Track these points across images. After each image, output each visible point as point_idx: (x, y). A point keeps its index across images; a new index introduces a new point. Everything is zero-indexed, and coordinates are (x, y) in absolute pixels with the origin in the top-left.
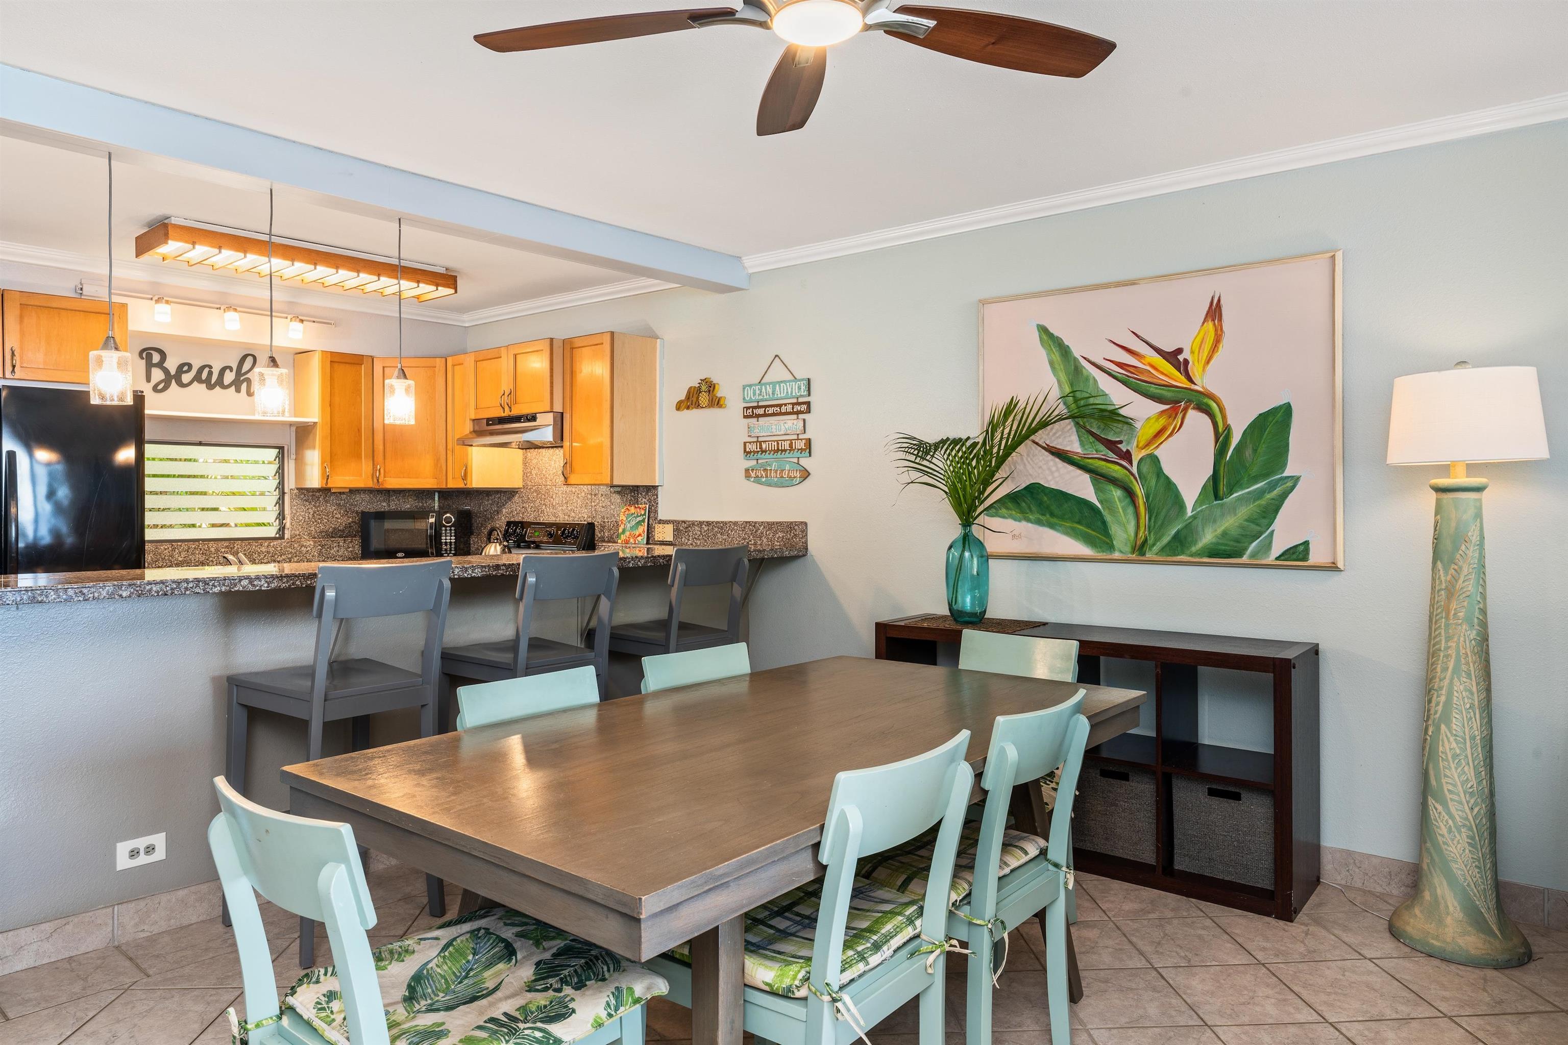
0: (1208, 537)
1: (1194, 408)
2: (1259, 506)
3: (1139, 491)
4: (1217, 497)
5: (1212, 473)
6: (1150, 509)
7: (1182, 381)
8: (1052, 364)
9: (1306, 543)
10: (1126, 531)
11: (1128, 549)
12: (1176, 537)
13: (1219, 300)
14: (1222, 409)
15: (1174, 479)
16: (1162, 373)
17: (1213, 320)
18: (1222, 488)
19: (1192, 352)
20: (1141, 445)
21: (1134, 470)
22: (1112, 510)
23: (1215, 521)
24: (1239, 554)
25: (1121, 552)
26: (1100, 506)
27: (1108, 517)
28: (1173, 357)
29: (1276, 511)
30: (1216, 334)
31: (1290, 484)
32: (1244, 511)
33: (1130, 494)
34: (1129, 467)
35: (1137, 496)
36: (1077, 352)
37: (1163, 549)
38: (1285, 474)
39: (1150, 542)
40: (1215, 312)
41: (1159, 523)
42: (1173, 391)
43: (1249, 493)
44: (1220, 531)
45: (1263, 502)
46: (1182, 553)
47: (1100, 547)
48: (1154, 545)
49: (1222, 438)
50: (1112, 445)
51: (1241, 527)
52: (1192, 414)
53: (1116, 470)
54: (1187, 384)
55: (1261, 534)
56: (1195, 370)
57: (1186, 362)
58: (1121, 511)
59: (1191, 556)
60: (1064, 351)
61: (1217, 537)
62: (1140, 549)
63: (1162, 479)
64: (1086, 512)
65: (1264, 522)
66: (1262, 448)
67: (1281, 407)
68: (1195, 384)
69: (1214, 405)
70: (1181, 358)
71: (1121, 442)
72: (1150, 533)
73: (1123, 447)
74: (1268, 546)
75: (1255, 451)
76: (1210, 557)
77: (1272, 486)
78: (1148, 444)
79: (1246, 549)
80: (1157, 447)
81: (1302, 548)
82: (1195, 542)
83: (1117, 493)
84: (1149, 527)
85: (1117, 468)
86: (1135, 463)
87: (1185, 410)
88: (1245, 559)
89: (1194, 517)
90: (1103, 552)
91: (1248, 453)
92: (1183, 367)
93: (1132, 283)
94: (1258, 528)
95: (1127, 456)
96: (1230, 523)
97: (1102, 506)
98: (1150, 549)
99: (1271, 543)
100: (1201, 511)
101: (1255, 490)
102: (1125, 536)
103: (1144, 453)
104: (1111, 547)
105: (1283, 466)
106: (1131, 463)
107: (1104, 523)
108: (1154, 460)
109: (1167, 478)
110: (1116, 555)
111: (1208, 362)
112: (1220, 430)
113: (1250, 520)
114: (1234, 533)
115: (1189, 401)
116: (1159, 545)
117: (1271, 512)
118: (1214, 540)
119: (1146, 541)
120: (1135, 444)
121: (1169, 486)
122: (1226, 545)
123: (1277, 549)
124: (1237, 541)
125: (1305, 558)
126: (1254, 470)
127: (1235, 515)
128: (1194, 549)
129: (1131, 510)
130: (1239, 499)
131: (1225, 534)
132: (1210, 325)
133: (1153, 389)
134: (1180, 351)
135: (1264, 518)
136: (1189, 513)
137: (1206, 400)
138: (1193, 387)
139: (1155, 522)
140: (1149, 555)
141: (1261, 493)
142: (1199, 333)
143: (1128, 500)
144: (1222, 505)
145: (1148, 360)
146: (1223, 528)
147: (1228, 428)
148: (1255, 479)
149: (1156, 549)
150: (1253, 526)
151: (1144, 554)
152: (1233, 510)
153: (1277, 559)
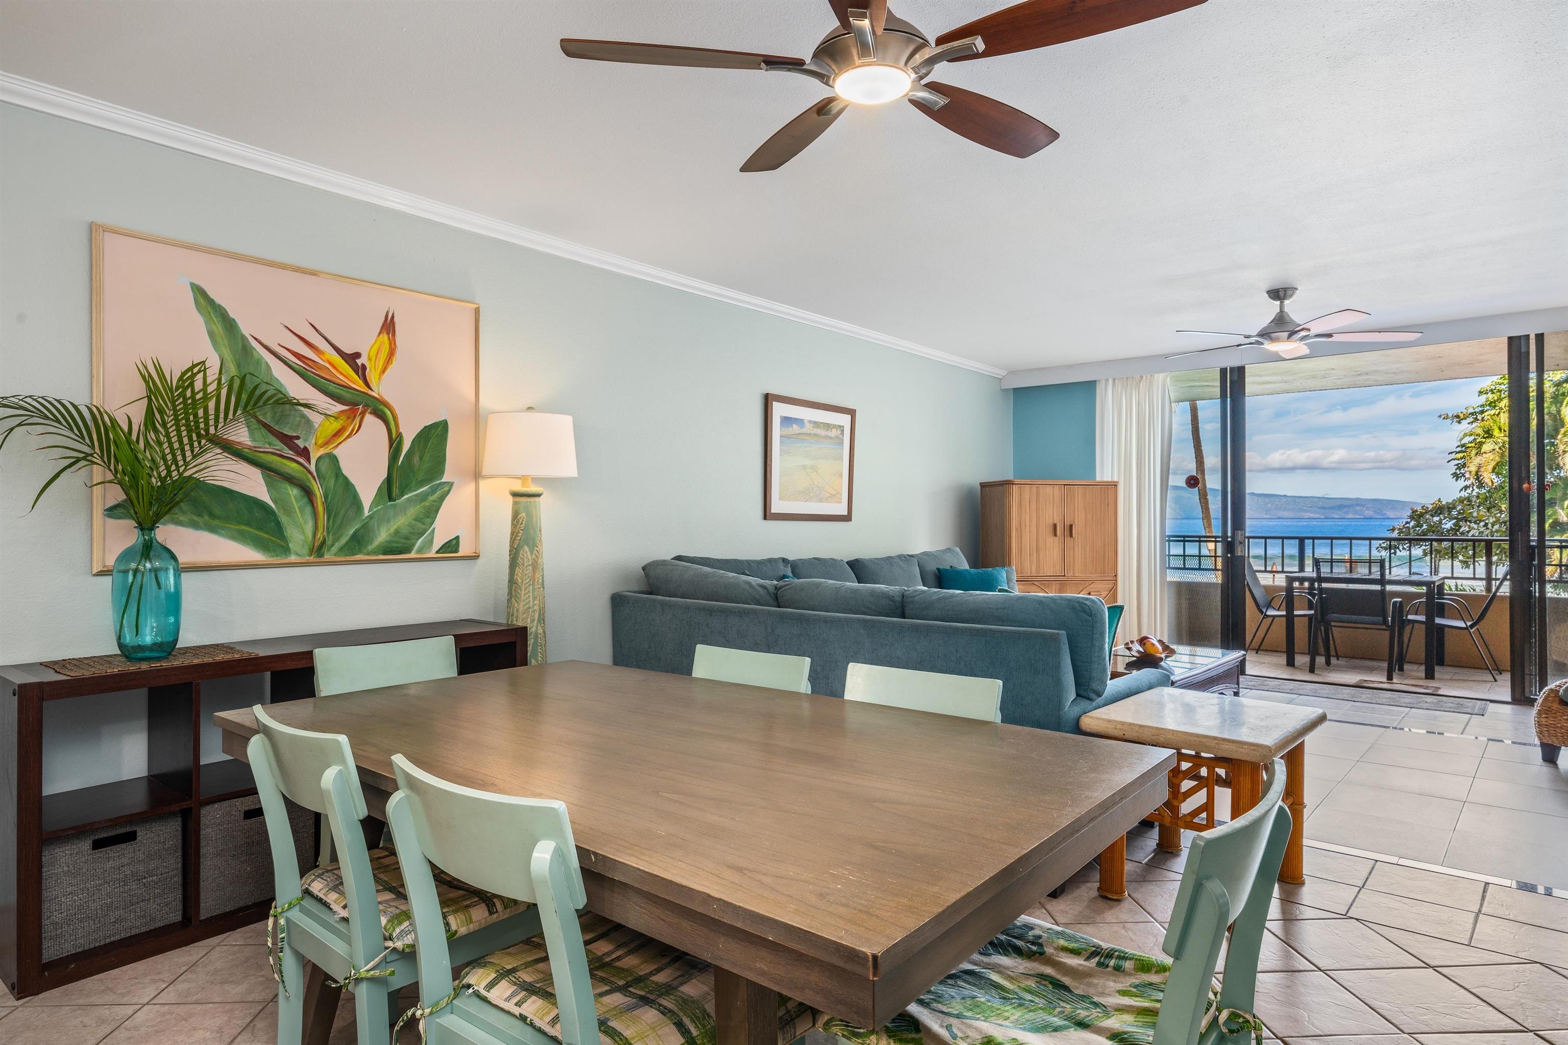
0: (382, 536)
1: (371, 413)
2: (424, 506)
3: (318, 489)
4: (391, 498)
5: (386, 476)
6: (328, 510)
7: (359, 385)
8: (212, 335)
9: (457, 538)
10: (303, 532)
11: (306, 551)
12: (354, 537)
13: (393, 317)
14: (395, 418)
15: (352, 480)
16: (341, 373)
17: (388, 334)
18: (395, 491)
19: (369, 359)
20: (320, 442)
21: (312, 468)
22: (287, 511)
23: (388, 521)
24: (408, 550)
25: (298, 554)
26: (273, 506)
27: (283, 519)
28: (352, 358)
29: (437, 511)
30: (390, 347)
31: (446, 489)
32: (412, 512)
33: (308, 493)
34: (307, 465)
35: (316, 496)
36: (245, 330)
37: (341, 549)
38: (443, 480)
39: (329, 543)
40: (389, 326)
41: (338, 522)
42: (352, 394)
43: (416, 495)
44: (392, 530)
45: (427, 504)
46: (360, 552)
47: (274, 552)
48: (333, 545)
49: (395, 443)
50: (288, 440)
51: (410, 525)
52: (369, 418)
53: (292, 468)
54: (364, 389)
55: (426, 531)
56: (372, 376)
57: (364, 367)
58: (297, 510)
59: (368, 554)
60: (229, 323)
61: (390, 535)
62: (318, 550)
63: (341, 480)
64: (258, 514)
65: (428, 520)
66: (427, 457)
67: (440, 422)
68: (372, 390)
69: (388, 413)
70: (359, 362)
71: (298, 438)
72: (328, 533)
73: (300, 443)
74: (430, 542)
75: (421, 458)
76: (384, 554)
77: (434, 490)
78: (327, 443)
79: (414, 545)
80: (336, 446)
81: (454, 542)
82: (371, 541)
83: (293, 492)
84: (328, 528)
85: (294, 465)
86: (313, 461)
87: (363, 414)
88: (413, 555)
89: (370, 517)
90: (277, 555)
91: (416, 459)
92: (361, 371)
93: (312, 273)
94: (423, 527)
95: (305, 453)
96: (401, 522)
97: (278, 508)
98: (329, 550)
99: (433, 538)
100: (377, 511)
101: (420, 493)
102: (303, 537)
103: (322, 451)
104: (286, 551)
105: (441, 473)
106: (309, 461)
107: (278, 524)
108: (333, 460)
109: (344, 478)
110: (293, 558)
111: (384, 371)
112: (394, 437)
113: (417, 519)
114: (405, 531)
115: (366, 406)
116: (337, 545)
117: (432, 512)
118: (388, 539)
119: (324, 541)
120: (313, 441)
121: (348, 486)
122: (398, 542)
123: (438, 544)
124: (407, 538)
125: (456, 551)
126: (421, 476)
127: (406, 515)
128: (370, 548)
129: (308, 509)
130: (408, 500)
131: (397, 532)
132: (385, 338)
133: (332, 388)
134: (358, 355)
135: (428, 517)
136: (366, 513)
137: (382, 407)
138: (370, 392)
139: (333, 522)
140: (327, 557)
141: (424, 497)
142: (375, 342)
143: (306, 500)
144: (395, 506)
145: (327, 357)
146: (395, 527)
147: (400, 435)
148: (421, 483)
149: (334, 549)
150: (419, 525)
151: (322, 556)
152: (404, 509)
153: (437, 552)
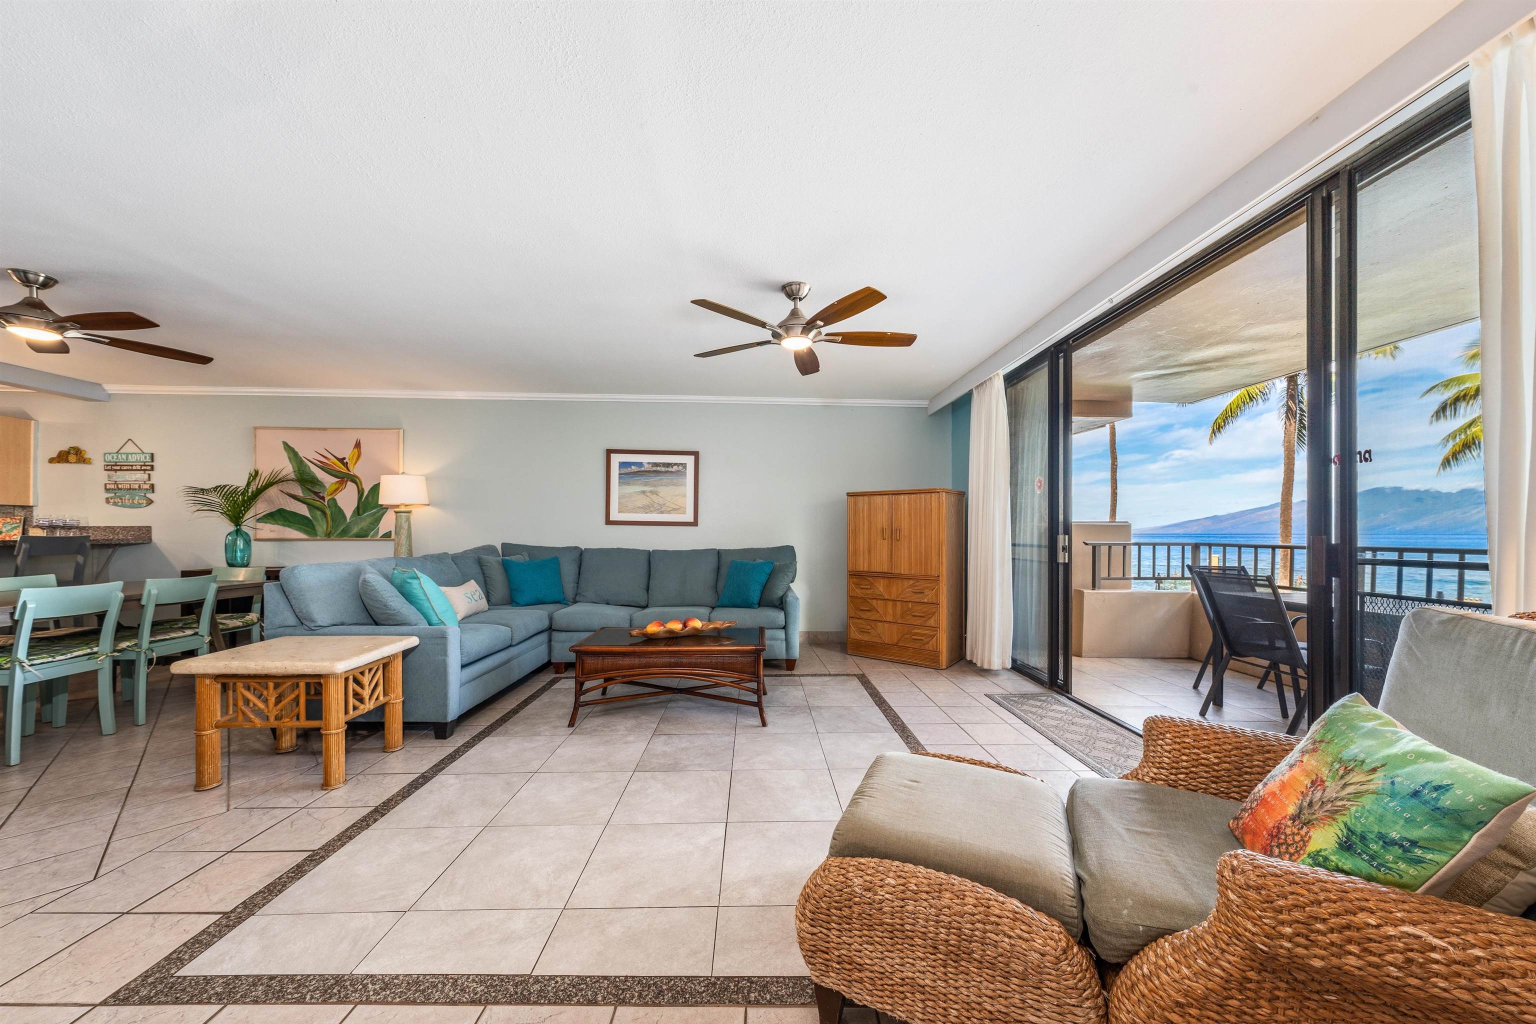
0: (355, 530)
1: (350, 481)
2: (373, 519)
3: (328, 512)
4: (359, 515)
5: (357, 506)
6: (333, 520)
7: (344, 470)
8: (289, 458)
9: (390, 532)
10: (322, 528)
11: (324, 535)
12: (343, 530)
13: (360, 442)
14: (361, 482)
15: (342, 508)
16: (337, 466)
17: (357, 448)
18: (361, 512)
19: (349, 460)
20: (328, 494)
21: (326, 504)
22: (317, 520)
23: (358, 524)
24: (368, 536)
25: (320, 536)
26: (310, 518)
27: (315, 523)
28: (342, 460)
29: (380, 521)
30: (358, 455)
31: (382, 512)
32: (369, 520)
33: (324, 513)
34: (324, 503)
35: (328, 515)
36: (301, 455)
37: (338, 535)
38: (381, 508)
39: (333, 532)
40: (358, 445)
41: (336, 525)
42: (342, 474)
43: (370, 514)
44: (360, 528)
45: (375, 517)
46: (346, 536)
47: (312, 535)
49: (360, 492)
50: (316, 494)
51: (368, 526)
52: (349, 483)
53: (318, 504)
54: (347, 472)
55: (375, 529)
56: (350, 466)
57: (347, 463)
58: (320, 520)
59: (349, 537)
60: (295, 454)
62: (328, 536)
63: (337, 508)
64: (305, 521)
65: (376, 525)
66: (374, 497)
67: (377, 485)
68: (351, 472)
69: (358, 480)
70: (345, 462)
71: (320, 493)
72: (333, 528)
73: (321, 495)
76: (356, 537)
77: (379, 511)
78: (331, 494)
79: (370, 535)
80: (335, 495)
81: (388, 533)
82: (351, 532)
83: (319, 513)
87: (347, 482)
88: (370, 538)
89: (350, 523)
90: (312, 537)
91: (370, 499)
92: (346, 465)
93: (325, 429)
94: (373, 527)
95: (323, 498)
96: (364, 524)
97: (312, 518)
98: (333, 535)
99: (378, 532)
100: (353, 520)
101: (372, 514)
102: (322, 531)
103: (330, 497)
104: (316, 535)
106: (325, 501)
107: (313, 525)
108: (334, 500)
109: (339, 507)
110: (318, 538)
111: (355, 464)
112: (360, 490)
113: (372, 523)
114: (365, 528)
115: (348, 478)
116: (337, 533)
118: (358, 531)
119: (331, 531)
120: (326, 494)
121: (340, 511)
122: (362, 533)
123: (380, 534)
124: (367, 531)
125: (389, 537)
126: (372, 505)
127: (366, 522)
128: (350, 535)
129: (325, 519)
130: (365, 517)
131: (362, 529)
132: (356, 450)
133: (334, 473)
134: (344, 458)
135: (377, 522)
136: (348, 521)
137: (355, 478)
141: (375, 513)
142: (352, 453)
143: (324, 516)
144: (360, 518)
145: (331, 460)
146: (361, 526)
147: (363, 489)
148: (373, 509)
149: (336, 535)
150: (371, 526)
151: (331, 537)
153: (380, 538)
